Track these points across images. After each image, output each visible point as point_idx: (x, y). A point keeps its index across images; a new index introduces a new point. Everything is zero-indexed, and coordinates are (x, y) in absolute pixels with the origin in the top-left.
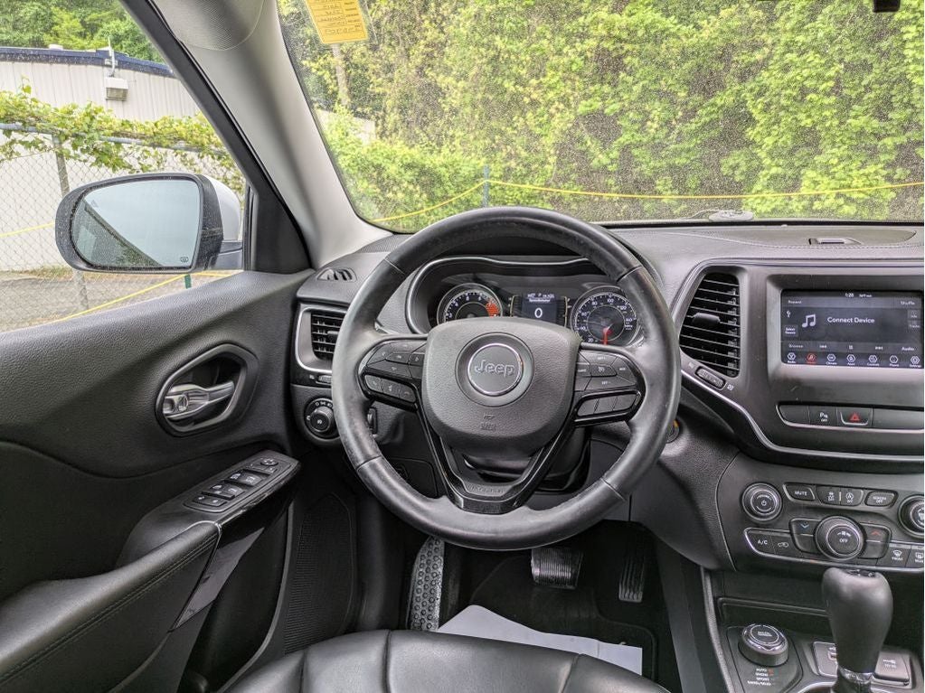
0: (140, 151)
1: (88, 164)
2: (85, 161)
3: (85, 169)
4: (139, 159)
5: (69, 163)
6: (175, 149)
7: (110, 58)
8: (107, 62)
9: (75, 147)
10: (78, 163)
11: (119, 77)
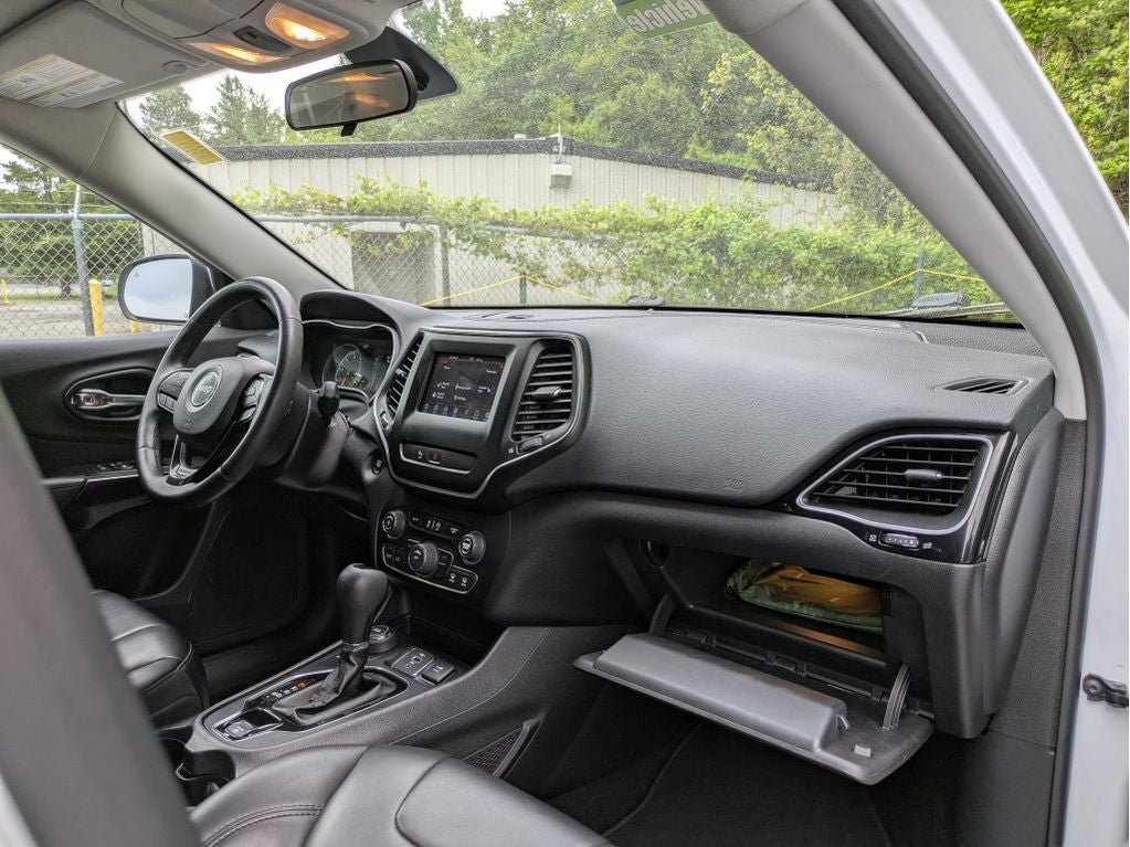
0: (517, 240)
1: (468, 252)
2: (465, 250)
3: (465, 257)
4: (515, 247)
5: (452, 251)
6: (554, 238)
7: (558, 144)
8: (555, 149)
9: (458, 237)
10: (459, 252)
11: (566, 163)
